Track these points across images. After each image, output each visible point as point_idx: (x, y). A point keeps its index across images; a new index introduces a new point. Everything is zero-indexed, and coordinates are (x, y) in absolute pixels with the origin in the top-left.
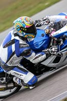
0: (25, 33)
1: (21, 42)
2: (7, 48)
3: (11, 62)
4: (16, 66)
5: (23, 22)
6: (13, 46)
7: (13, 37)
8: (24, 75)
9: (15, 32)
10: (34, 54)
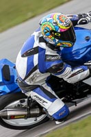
0: (57, 40)
1: (49, 52)
2: (26, 59)
3: (32, 79)
4: (39, 86)
5: (56, 23)
6: (36, 57)
7: (36, 44)
8: (49, 103)
9: (41, 36)
10: (68, 69)
